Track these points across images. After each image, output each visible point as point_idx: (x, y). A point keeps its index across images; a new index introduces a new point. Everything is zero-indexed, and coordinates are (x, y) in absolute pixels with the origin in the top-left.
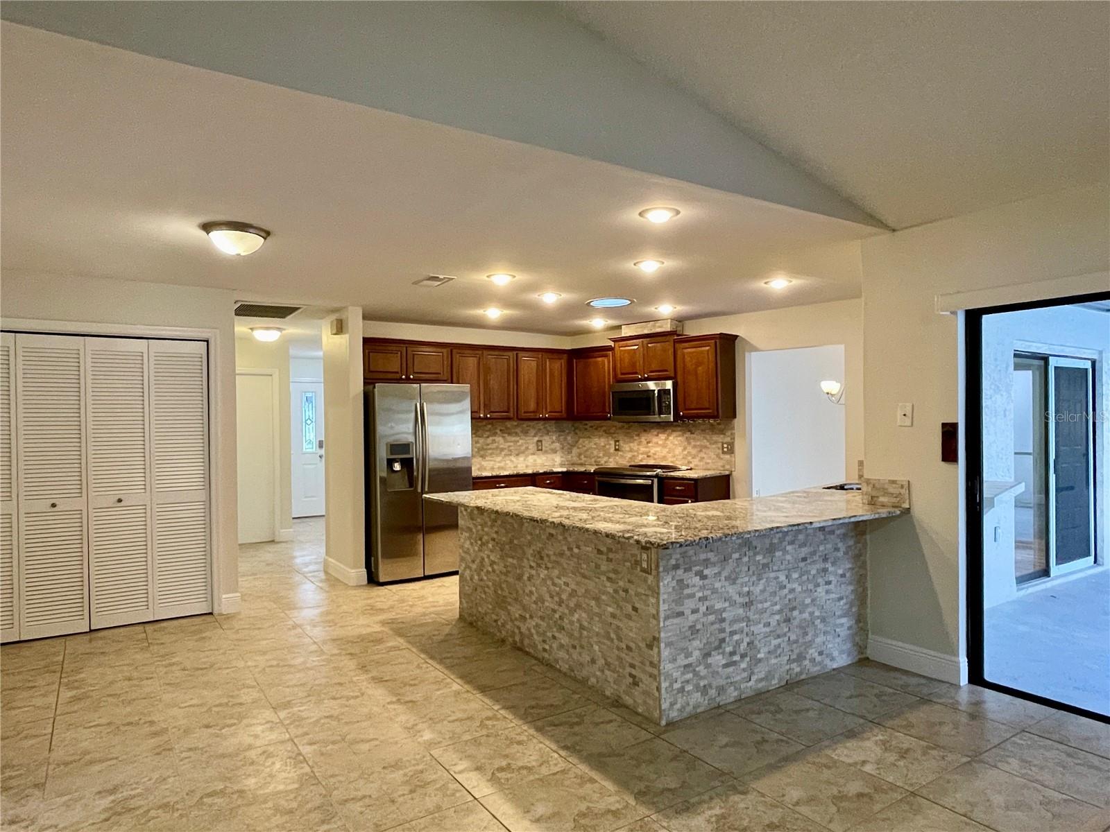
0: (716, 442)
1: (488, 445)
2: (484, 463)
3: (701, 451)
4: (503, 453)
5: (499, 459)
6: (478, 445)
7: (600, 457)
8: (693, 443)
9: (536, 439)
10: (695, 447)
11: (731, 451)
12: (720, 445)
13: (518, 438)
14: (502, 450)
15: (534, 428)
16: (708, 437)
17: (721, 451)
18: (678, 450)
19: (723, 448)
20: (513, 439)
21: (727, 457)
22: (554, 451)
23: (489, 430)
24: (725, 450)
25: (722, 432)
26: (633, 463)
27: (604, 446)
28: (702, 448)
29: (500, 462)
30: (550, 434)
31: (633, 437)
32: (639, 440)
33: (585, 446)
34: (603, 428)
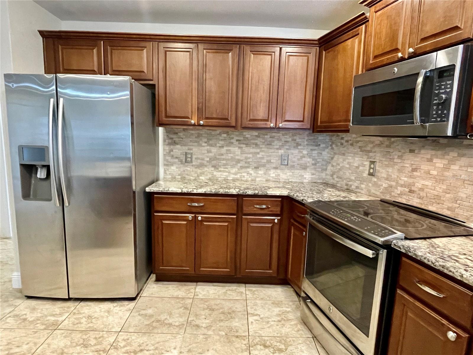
1: (222, 155)
2: (217, 174)
4: (239, 165)
5: (234, 170)
6: (210, 154)
7: (351, 180)
9: (281, 152)
13: (258, 150)
14: (239, 161)
15: (279, 139)
20: (252, 150)
22: (304, 168)
23: (224, 140)
26: (387, 197)
27: (357, 167)
29: (235, 174)
30: (299, 147)
31: (394, 159)
32: (401, 165)
33: (339, 165)
34: (360, 144)
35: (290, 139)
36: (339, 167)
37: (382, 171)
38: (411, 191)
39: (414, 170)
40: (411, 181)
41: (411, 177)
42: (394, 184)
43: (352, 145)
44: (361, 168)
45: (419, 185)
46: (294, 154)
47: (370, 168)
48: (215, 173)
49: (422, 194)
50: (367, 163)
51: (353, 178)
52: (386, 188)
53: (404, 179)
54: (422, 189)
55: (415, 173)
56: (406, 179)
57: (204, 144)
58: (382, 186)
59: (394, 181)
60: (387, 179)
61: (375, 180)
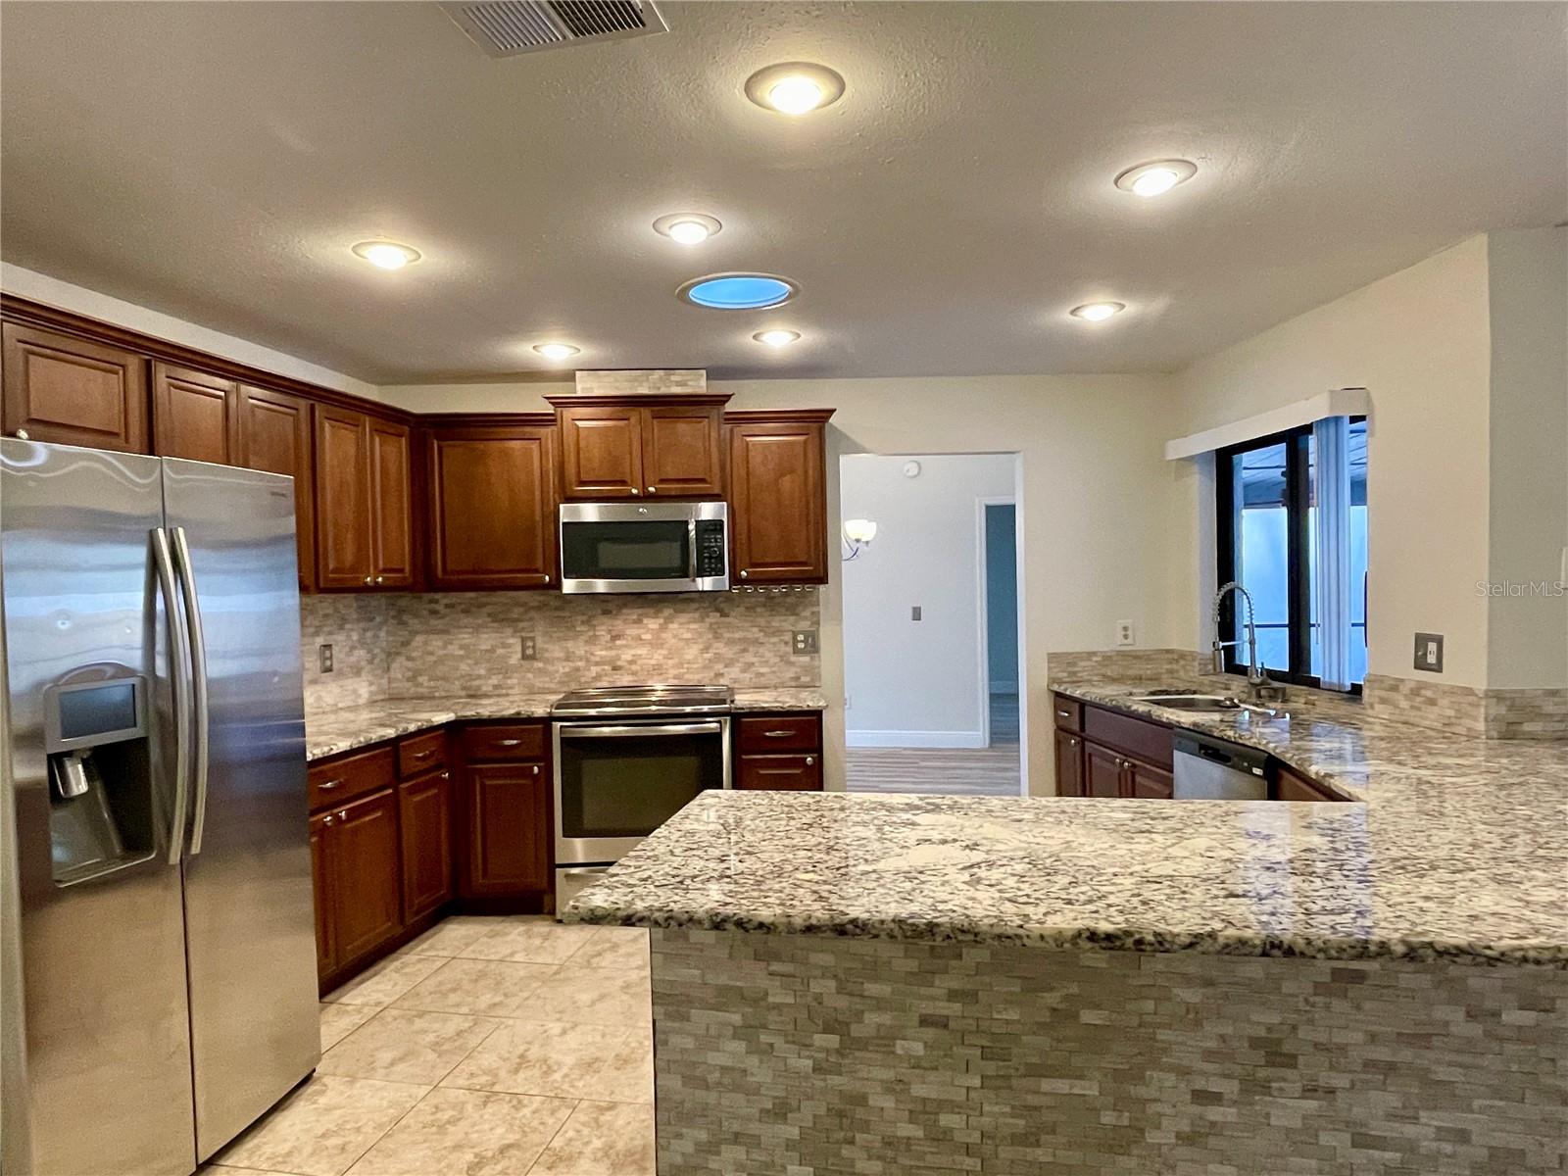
7: (477, 677)
8: (727, 635)
11: (813, 647)
12: (788, 637)
16: (762, 621)
17: (790, 649)
18: (691, 652)
19: (795, 641)
21: (805, 659)
24: (801, 646)
25: (792, 610)
27: (492, 650)
31: (574, 627)
32: (591, 633)
35: (330, 611)
36: (432, 658)
37: (555, 650)
38: (615, 668)
39: (614, 638)
40: (613, 653)
41: (611, 648)
42: (580, 664)
43: (465, 611)
45: (627, 655)
46: (340, 644)
47: (525, 648)
49: (634, 668)
50: (515, 642)
51: (482, 672)
52: (566, 674)
54: (633, 662)
55: (618, 642)
56: (603, 653)
58: (557, 672)
59: (581, 660)
60: (567, 659)
61: (541, 665)
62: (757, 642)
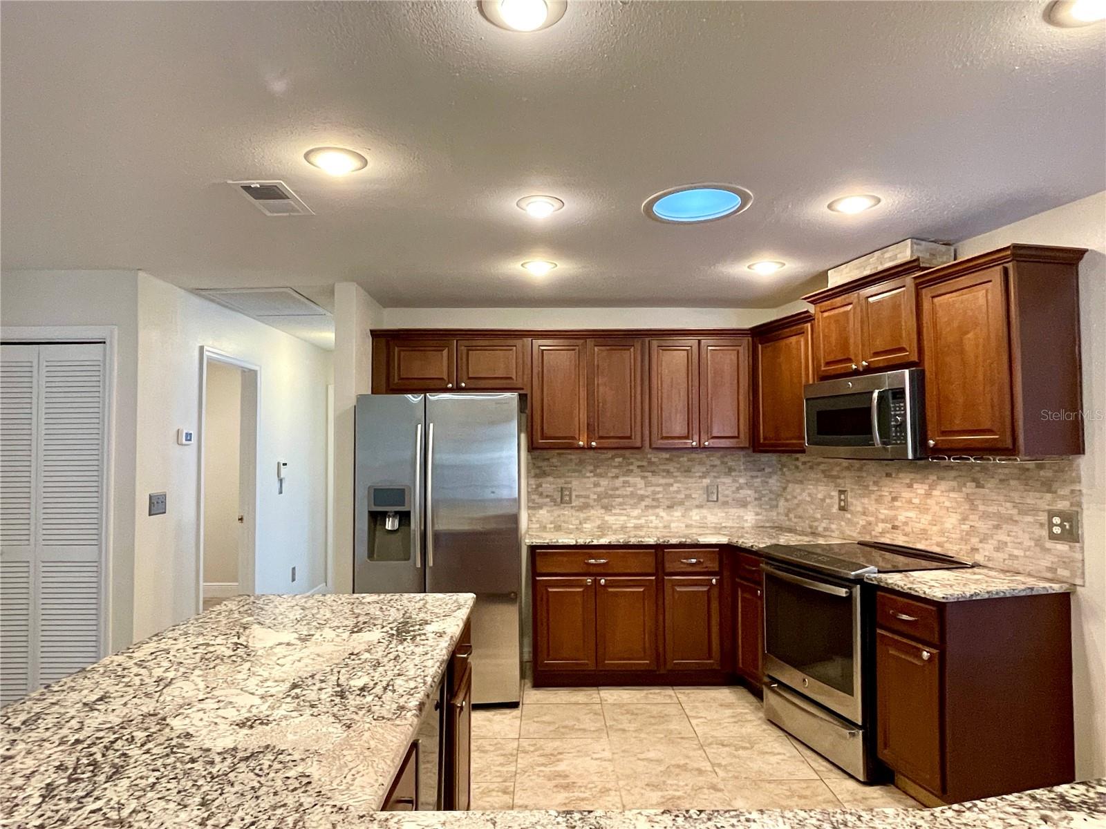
0: (1035, 510)
1: (617, 489)
2: (610, 519)
3: (997, 527)
4: (644, 504)
5: (636, 512)
6: (599, 489)
7: (816, 520)
8: (981, 508)
9: (706, 481)
10: (985, 516)
11: (1071, 532)
12: (1043, 518)
13: (671, 481)
14: (642, 498)
15: (701, 463)
16: (1016, 496)
17: (1045, 533)
18: (951, 521)
19: (1051, 525)
20: (662, 481)
21: (1062, 547)
22: (744, 504)
23: (620, 466)
24: (1057, 530)
25: (1048, 486)
26: (867, 539)
27: (823, 500)
28: (1002, 521)
29: (638, 518)
30: (733, 474)
31: (868, 486)
32: (879, 493)
33: (796, 498)
34: (822, 467)
35: (717, 462)
36: (796, 501)
37: (857, 504)
38: (894, 527)
39: (894, 499)
40: (891, 513)
41: (891, 508)
42: (872, 519)
43: (811, 468)
44: (828, 501)
45: (901, 518)
46: (727, 485)
47: (840, 500)
48: (607, 518)
49: (908, 529)
50: (835, 494)
51: (819, 516)
52: (864, 527)
53: (884, 512)
54: (906, 524)
55: (896, 503)
56: (886, 512)
57: (588, 474)
58: (858, 523)
59: (872, 516)
60: (864, 514)
61: (849, 516)
62: (1011, 520)
